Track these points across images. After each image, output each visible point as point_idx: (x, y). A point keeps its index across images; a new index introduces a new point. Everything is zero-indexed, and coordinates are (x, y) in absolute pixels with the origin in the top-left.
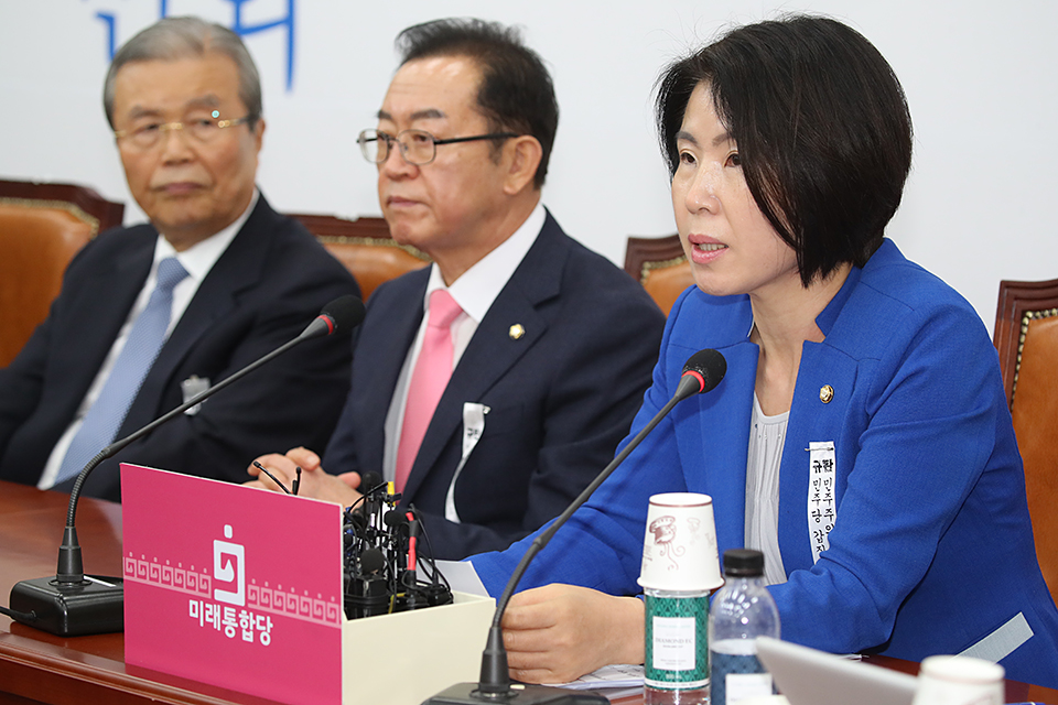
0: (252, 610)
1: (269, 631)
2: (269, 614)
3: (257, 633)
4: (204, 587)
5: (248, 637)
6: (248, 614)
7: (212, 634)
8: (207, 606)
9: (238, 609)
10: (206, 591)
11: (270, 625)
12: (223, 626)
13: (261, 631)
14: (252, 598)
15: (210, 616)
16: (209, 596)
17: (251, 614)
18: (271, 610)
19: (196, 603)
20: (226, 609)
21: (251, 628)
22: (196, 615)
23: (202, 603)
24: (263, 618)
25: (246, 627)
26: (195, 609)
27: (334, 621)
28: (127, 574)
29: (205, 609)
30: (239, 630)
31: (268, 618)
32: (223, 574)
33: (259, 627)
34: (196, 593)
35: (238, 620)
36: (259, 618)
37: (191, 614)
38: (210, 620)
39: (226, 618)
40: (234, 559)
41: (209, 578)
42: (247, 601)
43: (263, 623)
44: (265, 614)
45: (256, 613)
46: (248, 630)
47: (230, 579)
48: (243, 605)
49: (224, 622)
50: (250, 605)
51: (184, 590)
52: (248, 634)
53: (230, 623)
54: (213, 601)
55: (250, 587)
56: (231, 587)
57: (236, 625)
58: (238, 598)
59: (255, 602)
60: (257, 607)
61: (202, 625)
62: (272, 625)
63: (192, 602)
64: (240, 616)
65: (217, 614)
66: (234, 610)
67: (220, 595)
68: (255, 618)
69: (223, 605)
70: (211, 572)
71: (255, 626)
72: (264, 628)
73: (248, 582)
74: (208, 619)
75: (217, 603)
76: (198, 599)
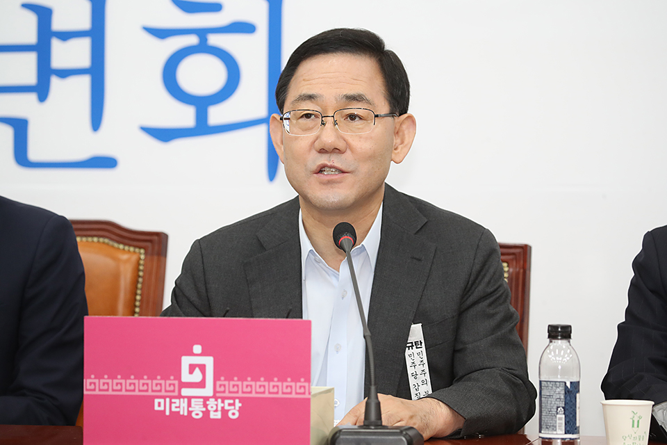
0: (220, 397)
1: (237, 408)
2: (238, 398)
3: (224, 412)
4: (172, 388)
6: (216, 400)
8: (173, 400)
9: (206, 399)
10: (174, 391)
11: (238, 404)
12: (190, 412)
13: (228, 410)
14: (218, 389)
15: (176, 407)
16: (176, 394)
17: (220, 400)
18: (240, 395)
19: (162, 401)
20: (193, 400)
21: (219, 409)
22: (162, 408)
23: (168, 400)
24: (232, 401)
25: (215, 408)
26: (159, 405)
27: (304, 393)
28: (87, 390)
29: (171, 403)
30: (206, 413)
31: (237, 401)
32: (197, 377)
33: (227, 407)
34: (163, 393)
35: (205, 405)
36: (227, 402)
37: (157, 408)
38: (178, 410)
39: (193, 405)
40: (203, 368)
41: (176, 382)
42: (215, 391)
43: (230, 405)
44: (234, 399)
45: (223, 400)
46: (216, 411)
47: (198, 380)
48: (211, 394)
49: (190, 409)
50: (218, 395)
51: (150, 393)
52: (215, 413)
53: (198, 409)
54: (180, 397)
55: (218, 383)
56: (202, 385)
57: (204, 409)
58: (206, 392)
59: (224, 392)
60: (227, 394)
61: (168, 413)
62: (240, 405)
63: (157, 401)
64: (208, 403)
65: (184, 405)
66: (202, 400)
67: (185, 392)
68: (223, 402)
69: (190, 398)
70: (178, 377)
71: (223, 408)
72: (233, 407)
73: (216, 378)
74: (174, 409)
75: (184, 397)
76: (164, 398)
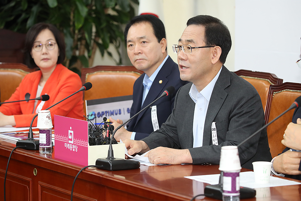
3: (75, 149)
5: (74, 150)
7: (68, 150)
9: (72, 144)
10: (67, 141)
11: (77, 147)
12: (70, 148)
14: (74, 142)
22: (65, 146)
29: (67, 145)
30: (72, 149)
32: (70, 137)
33: (76, 148)
34: (66, 141)
35: (72, 147)
36: (76, 146)
40: (72, 134)
42: (74, 143)
43: (76, 147)
44: (76, 145)
45: (75, 145)
47: (71, 138)
48: (73, 143)
51: (64, 141)
53: (71, 147)
54: (68, 143)
56: (71, 140)
58: (72, 142)
61: (66, 148)
63: (65, 144)
65: (69, 146)
67: (70, 142)
69: (70, 144)
70: (68, 137)
73: (74, 139)
75: (69, 143)
76: (66, 143)
